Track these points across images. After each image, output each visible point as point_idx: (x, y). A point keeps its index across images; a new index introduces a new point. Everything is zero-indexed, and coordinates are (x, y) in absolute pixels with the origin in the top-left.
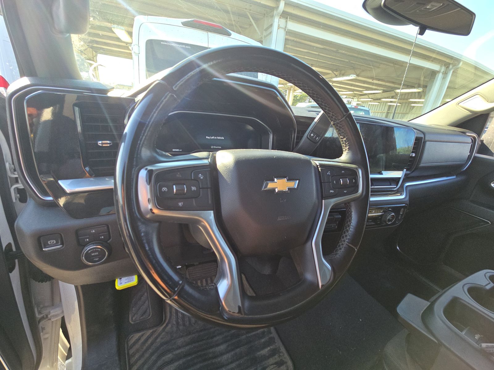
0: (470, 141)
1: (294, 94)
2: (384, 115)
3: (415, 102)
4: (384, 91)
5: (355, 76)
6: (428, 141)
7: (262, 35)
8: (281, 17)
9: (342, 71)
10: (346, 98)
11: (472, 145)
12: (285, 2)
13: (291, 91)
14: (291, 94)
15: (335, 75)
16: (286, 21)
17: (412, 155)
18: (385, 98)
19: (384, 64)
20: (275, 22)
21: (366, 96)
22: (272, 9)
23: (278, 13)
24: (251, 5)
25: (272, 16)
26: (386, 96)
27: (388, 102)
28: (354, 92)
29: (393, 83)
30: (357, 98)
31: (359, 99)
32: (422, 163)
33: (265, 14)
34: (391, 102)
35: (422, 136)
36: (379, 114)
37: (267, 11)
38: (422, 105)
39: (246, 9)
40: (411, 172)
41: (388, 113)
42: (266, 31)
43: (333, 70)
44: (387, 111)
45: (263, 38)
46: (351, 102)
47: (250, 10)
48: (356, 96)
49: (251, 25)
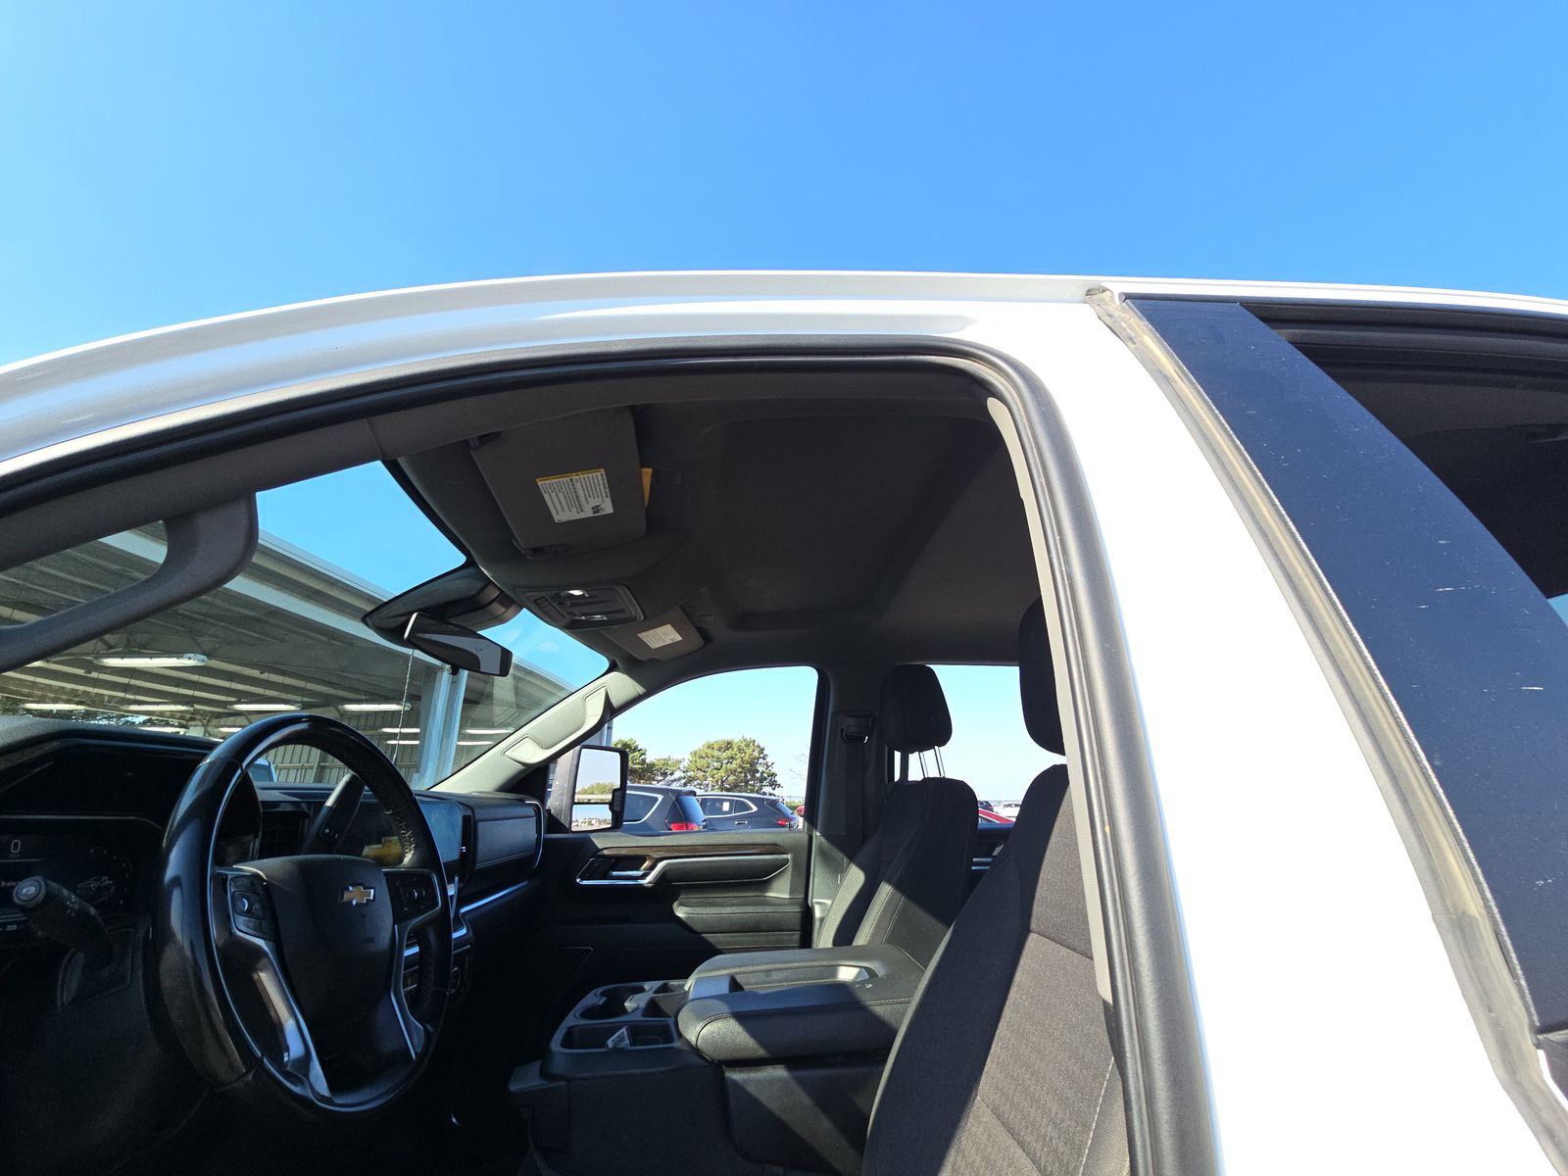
0: (533, 813)
2: (311, 775)
3: (393, 736)
5: (204, 657)
6: (479, 822)
11: (536, 820)
17: (462, 851)
21: (240, 720)
28: (192, 706)
29: (329, 684)
30: (203, 725)
32: (477, 862)
35: (471, 814)
36: (293, 773)
38: (417, 742)
40: (465, 884)
41: (323, 768)
44: (319, 763)
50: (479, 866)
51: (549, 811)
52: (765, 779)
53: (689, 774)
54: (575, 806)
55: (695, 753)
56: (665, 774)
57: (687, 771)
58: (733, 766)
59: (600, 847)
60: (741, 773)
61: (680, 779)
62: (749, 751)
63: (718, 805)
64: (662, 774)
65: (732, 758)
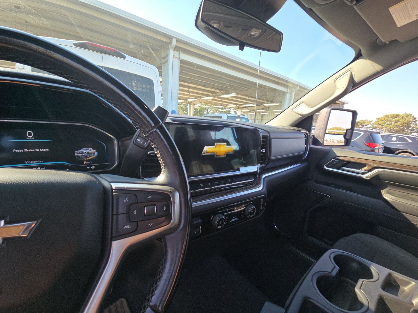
0: (304, 136)
1: (194, 107)
3: (277, 112)
4: (257, 105)
5: (236, 94)
6: (273, 138)
7: (161, 61)
8: (175, 50)
9: (227, 91)
10: (233, 110)
11: (306, 139)
12: (176, 39)
13: (192, 105)
14: (192, 107)
15: (222, 93)
16: (180, 53)
17: (263, 151)
18: (258, 110)
19: (253, 87)
20: (170, 53)
21: (246, 109)
22: (167, 44)
23: (172, 47)
24: (149, 39)
25: (168, 49)
26: (259, 108)
27: (260, 112)
28: (237, 106)
29: (261, 99)
31: (242, 111)
32: (272, 156)
33: (162, 47)
34: (263, 112)
35: (268, 135)
37: (163, 45)
39: (145, 42)
40: (266, 165)
42: (164, 59)
43: (220, 90)
45: (162, 64)
46: (237, 113)
47: (149, 43)
48: (239, 109)
49: (151, 54)
50: (272, 158)
51: (313, 136)
52: (414, 130)
53: (374, 126)
54: (326, 135)
55: (379, 119)
56: (363, 126)
57: (374, 125)
58: (398, 124)
59: (338, 155)
60: (401, 127)
61: (370, 127)
62: (407, 119)
63: (390, 138)
64: (362, 125)
65: (398, 121)
